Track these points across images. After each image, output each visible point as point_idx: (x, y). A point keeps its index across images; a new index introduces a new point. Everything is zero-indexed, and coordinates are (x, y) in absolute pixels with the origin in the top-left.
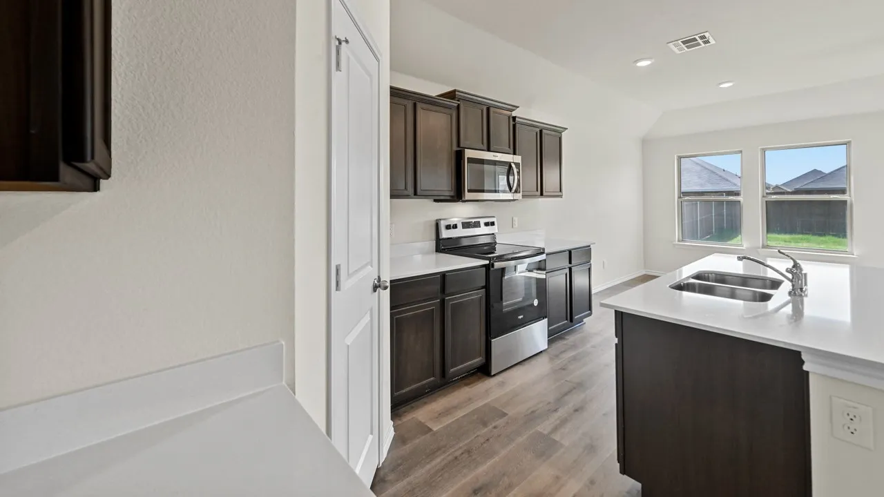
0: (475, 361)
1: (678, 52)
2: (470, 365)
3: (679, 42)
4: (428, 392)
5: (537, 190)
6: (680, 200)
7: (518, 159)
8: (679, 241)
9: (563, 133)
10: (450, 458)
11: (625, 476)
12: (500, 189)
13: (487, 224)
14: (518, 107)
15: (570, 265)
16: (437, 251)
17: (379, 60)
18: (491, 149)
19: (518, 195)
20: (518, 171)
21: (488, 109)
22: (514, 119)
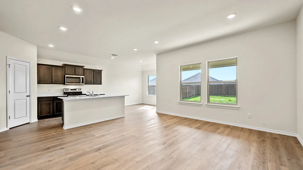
7: (83, 77)
9: (102, 71)
12: (77, 82)
13: (79, 90)
14: (85, 66)
17: (30, 63)
18: (76, 75)
19: (83, 84)
20: (83, 79)
21: (75, 67)
22: (84, 68)
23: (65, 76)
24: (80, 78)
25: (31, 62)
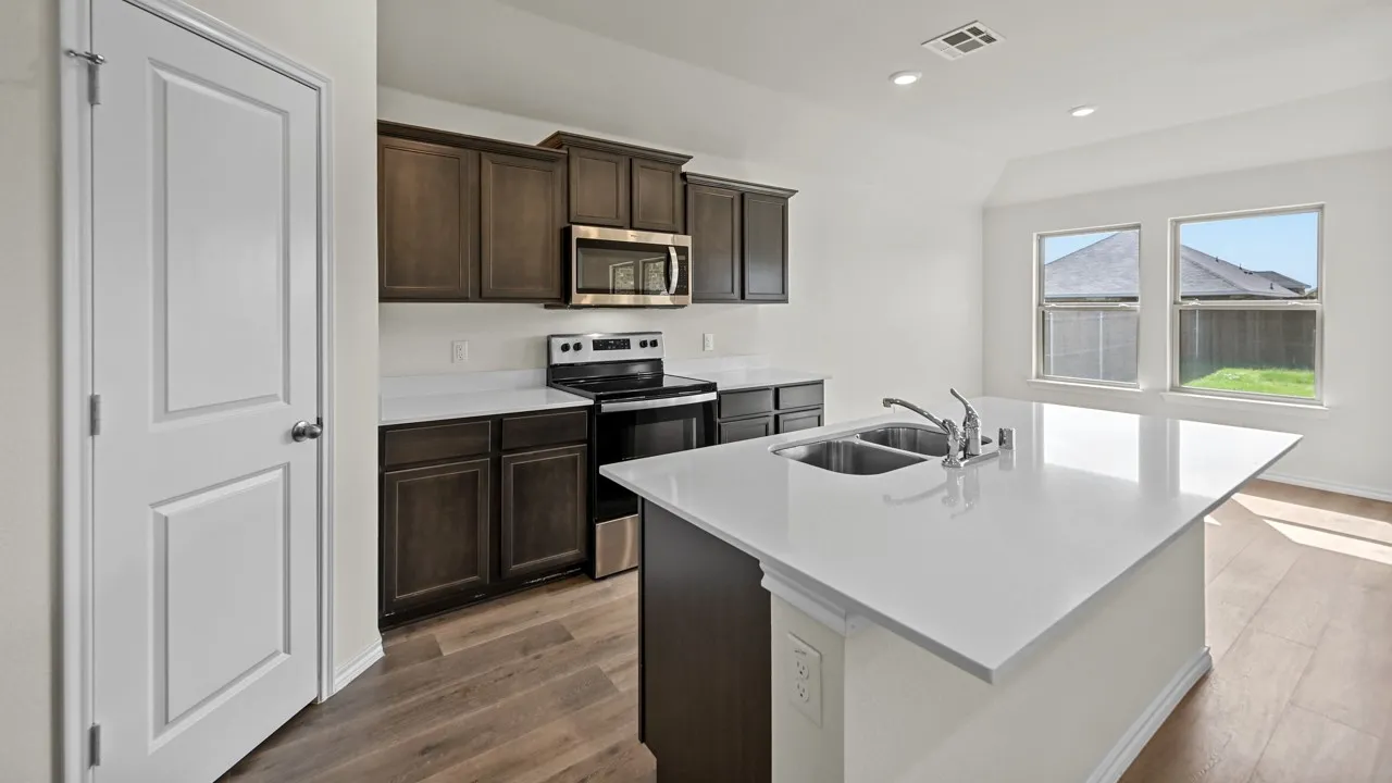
0: (564, 554)
1: (951, 59)
2: (553, 561)
3: (940, 39)
4: (481, 598)
5: (733, 291)
6: (1042, 309)
7: (686, 241)
8: (1038, 377)
9: (789, 200)
10: (434, 697)
11: (644, 745)
12: (651, 288)
13: (643, 344)
14: (690, 157)
15: (777, 412)
16: (549, 385)
17: (317, 89)
18: (635, 225)
19: (680, 299)
20: (683, 258)
21: (631, 159)
22: (684, 176)
23: (566, 234)
24: (664, 249)
25: (327, 81)
